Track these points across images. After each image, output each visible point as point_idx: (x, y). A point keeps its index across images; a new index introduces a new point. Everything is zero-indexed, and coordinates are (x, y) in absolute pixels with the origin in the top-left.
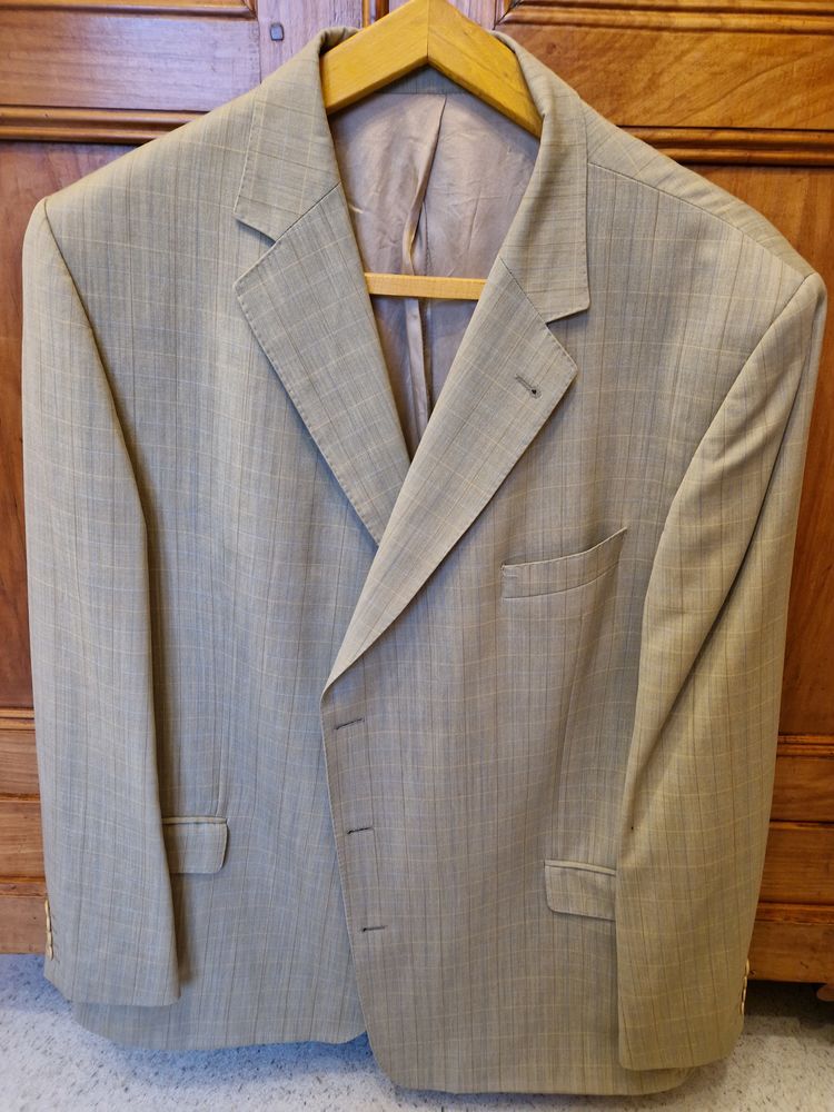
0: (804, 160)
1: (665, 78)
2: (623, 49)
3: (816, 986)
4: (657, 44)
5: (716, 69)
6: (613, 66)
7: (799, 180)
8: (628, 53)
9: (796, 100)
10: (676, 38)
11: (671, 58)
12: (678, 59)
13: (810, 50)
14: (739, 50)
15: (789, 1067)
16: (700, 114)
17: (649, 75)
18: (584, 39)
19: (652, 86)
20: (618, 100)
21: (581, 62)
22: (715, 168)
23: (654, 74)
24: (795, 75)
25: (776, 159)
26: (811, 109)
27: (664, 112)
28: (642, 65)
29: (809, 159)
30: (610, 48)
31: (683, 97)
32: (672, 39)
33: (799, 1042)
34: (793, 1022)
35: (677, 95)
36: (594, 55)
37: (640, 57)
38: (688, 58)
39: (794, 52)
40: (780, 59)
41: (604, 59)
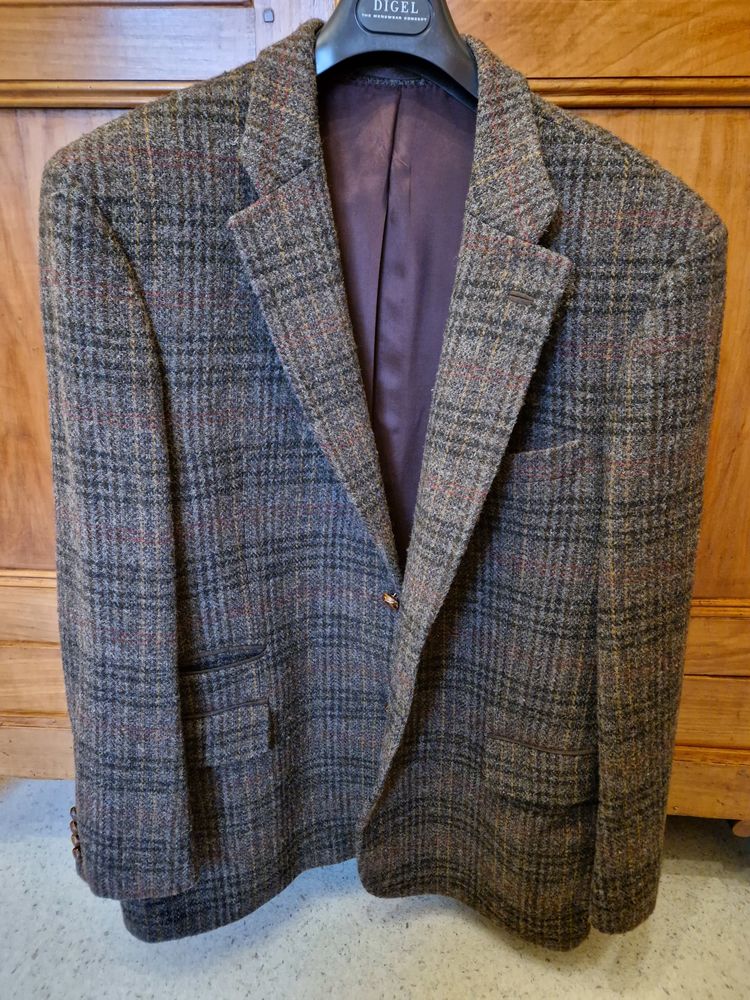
0: (700, 102)
1: (582, 38)
2: (547, 15)
3: (732, 823)
4: (575, 10)
5: (624, 29)
6: (539, 30)
7: (697, 119)
8: (550, 19)
9: (692, 52)
10: (590, 5)
11: (587, 21)
12: (593, 21)
13: (701, 11)
14: (643, 13)
15: (713, 901)
16: (612, 66)
17: (570, 36)
18: (514, 8)
19: (571, 44)
20: (544, 57)
21: (512, 27)
22: (625, 111)
23: (573, 35)
24: (690, 31)
25: (676, 102)
26: (704, 59)
27: (582, 65)
28: (563, 27)
29: (704, 101)
30: (536, 15)
31: (597, 53)
32: (587, 5)
33: (723, 882)
34: (717, 866)
35: (592, 51)
36: (523, 21)
37: (561, 21)
38: (602, 21)
39: (688, 13)
40: (677, 19)
41: (531, 24)
